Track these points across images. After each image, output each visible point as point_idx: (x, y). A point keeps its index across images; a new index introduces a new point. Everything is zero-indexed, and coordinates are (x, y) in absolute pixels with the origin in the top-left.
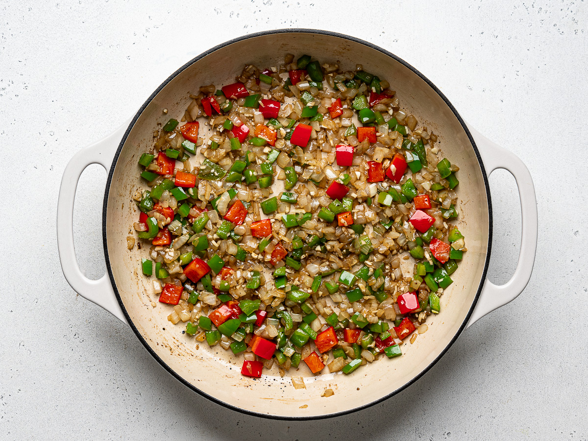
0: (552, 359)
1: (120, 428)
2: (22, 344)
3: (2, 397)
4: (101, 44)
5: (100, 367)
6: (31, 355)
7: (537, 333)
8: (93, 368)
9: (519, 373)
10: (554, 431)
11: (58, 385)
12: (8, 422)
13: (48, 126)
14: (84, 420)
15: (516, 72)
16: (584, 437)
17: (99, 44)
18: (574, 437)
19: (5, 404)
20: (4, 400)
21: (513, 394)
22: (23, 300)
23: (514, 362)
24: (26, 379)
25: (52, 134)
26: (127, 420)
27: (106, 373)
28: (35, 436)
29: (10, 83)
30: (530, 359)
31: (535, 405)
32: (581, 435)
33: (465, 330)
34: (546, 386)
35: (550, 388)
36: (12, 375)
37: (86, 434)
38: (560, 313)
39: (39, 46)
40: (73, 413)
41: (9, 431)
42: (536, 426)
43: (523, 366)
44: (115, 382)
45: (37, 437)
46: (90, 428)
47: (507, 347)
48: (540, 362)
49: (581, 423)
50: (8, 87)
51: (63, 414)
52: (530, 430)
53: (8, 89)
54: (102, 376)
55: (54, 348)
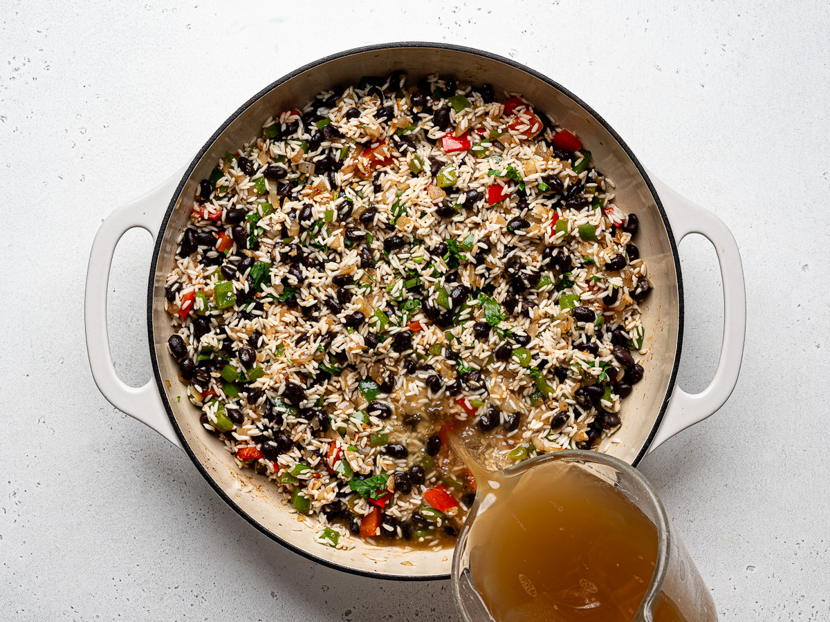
0: (772, 440)
1: (177, 536)
2: (42, 420)
3: (15, 494)
4: (150, 8)
5: (149, 452)
6: (54, 435)
7: (751, 405)
8: (140, 453)
9: (726, 459)
10: (775, 540)
11: (92, 477)
12: (22, 528)
13: (78, 120)
14: (127, 525)
15: (722, 47)
16: (815, 548)
17: (148, 7)
18: (801, 548)
19: (18, 503)
20: (17, 498)
21: (718, 489)
22: (43, 360)
23: (719, 445)
24: (47, 469)
25: (83, 131)
26: (187, 525)
27: (157, 461)
28: (60, 547)
29: (26, 62)
30: (742, 441)
31: (748, 504)
32: (812, 545)
33: (647, 456)
34: (764, 479)
35: (768, 480)
36: (28, 463)
37: (130, 544)
38: (782, 377)
39: (66, 11)
40: (112, 515)
41: (24, 540)
42: (750, 534)
43: (732, 450)
44: (170, 472)
45: (63, 549)
46: (136, 536)
47: (710, 424)
48: (754, 444)
49: (812, 529)
50: (22, 68)
51: (98, 517)
52: (741, 538)
53: (23, 70)
54: (152, 465)
55: (86, 425)
